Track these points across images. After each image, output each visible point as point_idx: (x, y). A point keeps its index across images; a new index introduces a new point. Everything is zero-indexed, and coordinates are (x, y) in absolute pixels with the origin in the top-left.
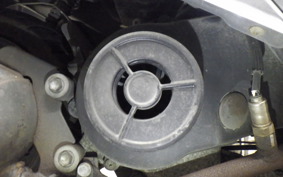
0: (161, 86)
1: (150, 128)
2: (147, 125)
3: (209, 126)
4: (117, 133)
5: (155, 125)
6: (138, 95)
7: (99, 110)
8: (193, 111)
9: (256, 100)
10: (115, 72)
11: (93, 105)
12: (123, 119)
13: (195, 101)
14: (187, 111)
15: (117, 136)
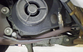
0: (37, 8)
1: (34, 19)
2: (34, 18)
3: (49, 21)
4: (26, 20)
5: (36, 18)
6: (31, 10)
7: (20, 14)
8: (45, 15)
9: (59, 15)
10: (25, 4)
11: (18, 12)
12: (27, 16)
13: (46, 12)
14: (44, 15)
15: (26, 21)
